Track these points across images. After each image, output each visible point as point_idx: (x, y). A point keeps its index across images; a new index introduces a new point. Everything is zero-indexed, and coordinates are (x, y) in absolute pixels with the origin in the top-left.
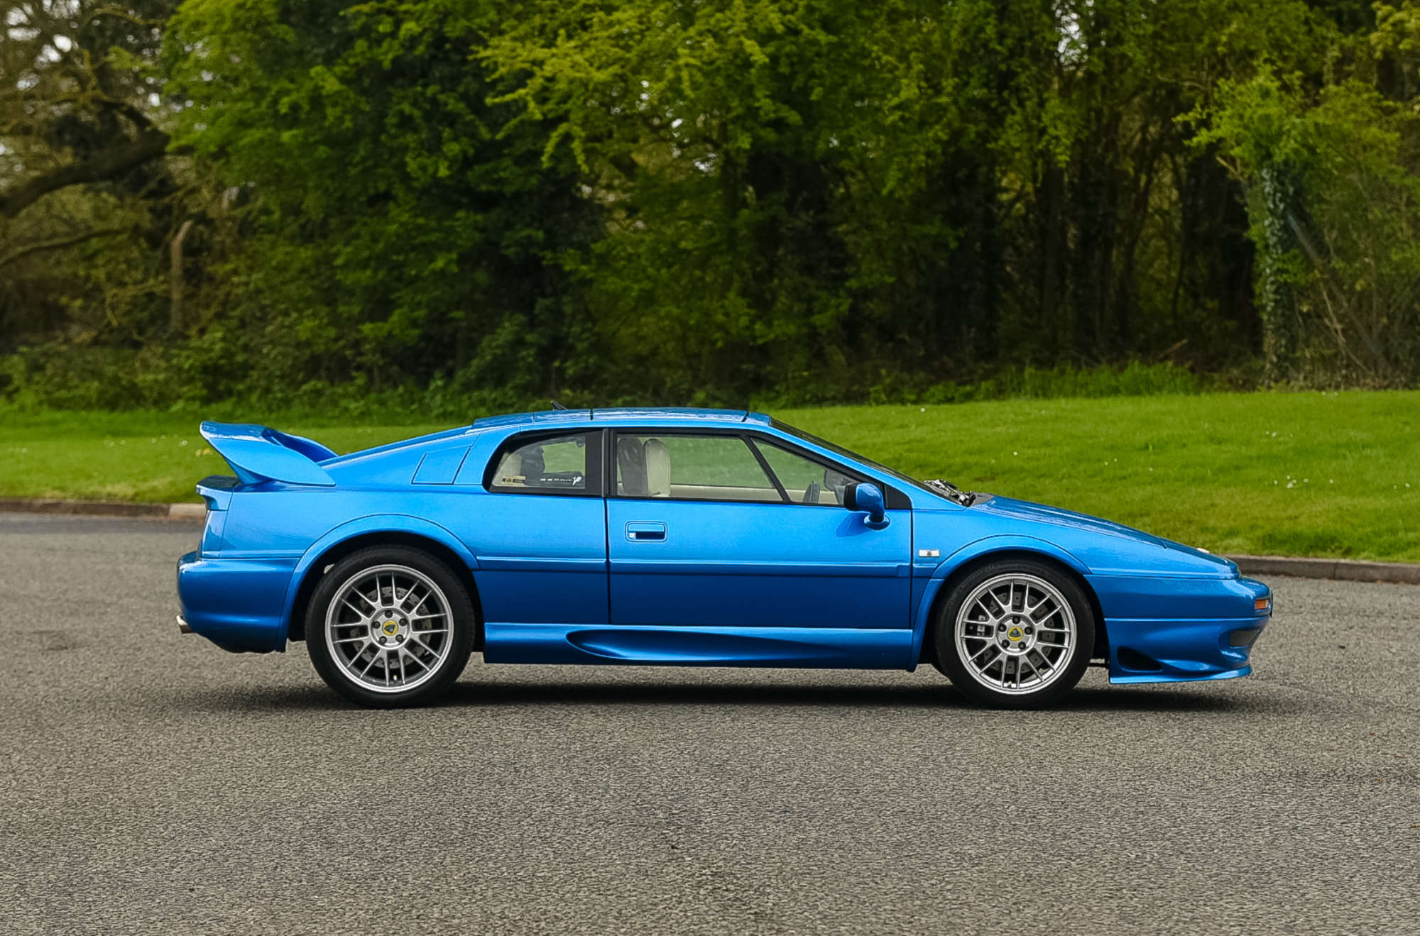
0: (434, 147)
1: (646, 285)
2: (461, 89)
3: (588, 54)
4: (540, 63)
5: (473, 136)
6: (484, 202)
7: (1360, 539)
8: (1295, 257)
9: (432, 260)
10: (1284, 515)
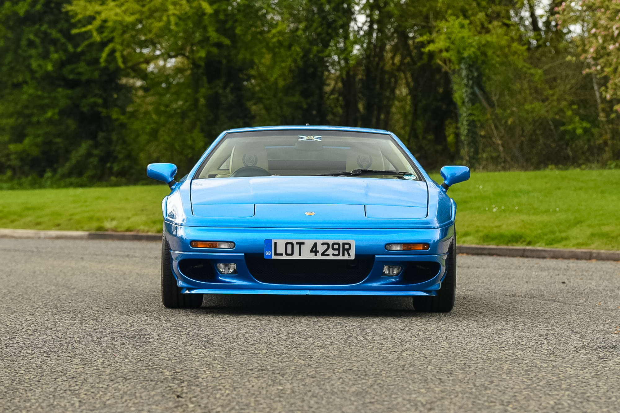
0: (45, 56)
1: (153, 126)
2: (59, 26)
3: (123, 8)
4: (99, 13)
5: (66, 51)
6: (71, 84)
7: (535, 237)
8: (477, 108)
9: (45, 112)
10: (492, 225)
